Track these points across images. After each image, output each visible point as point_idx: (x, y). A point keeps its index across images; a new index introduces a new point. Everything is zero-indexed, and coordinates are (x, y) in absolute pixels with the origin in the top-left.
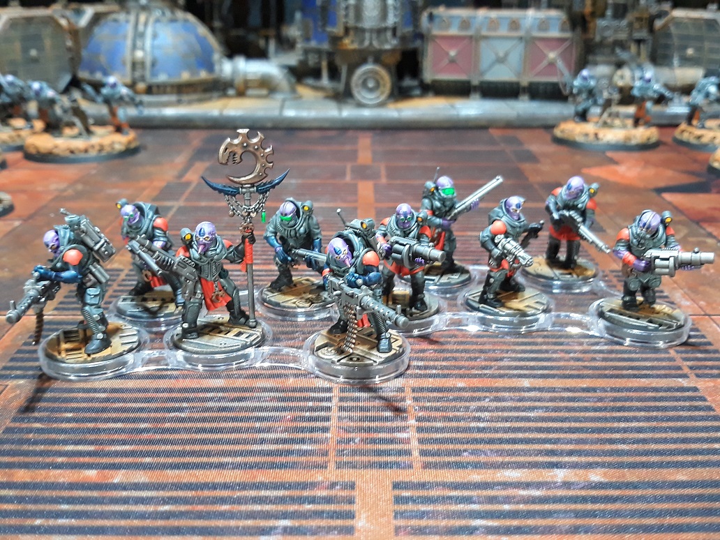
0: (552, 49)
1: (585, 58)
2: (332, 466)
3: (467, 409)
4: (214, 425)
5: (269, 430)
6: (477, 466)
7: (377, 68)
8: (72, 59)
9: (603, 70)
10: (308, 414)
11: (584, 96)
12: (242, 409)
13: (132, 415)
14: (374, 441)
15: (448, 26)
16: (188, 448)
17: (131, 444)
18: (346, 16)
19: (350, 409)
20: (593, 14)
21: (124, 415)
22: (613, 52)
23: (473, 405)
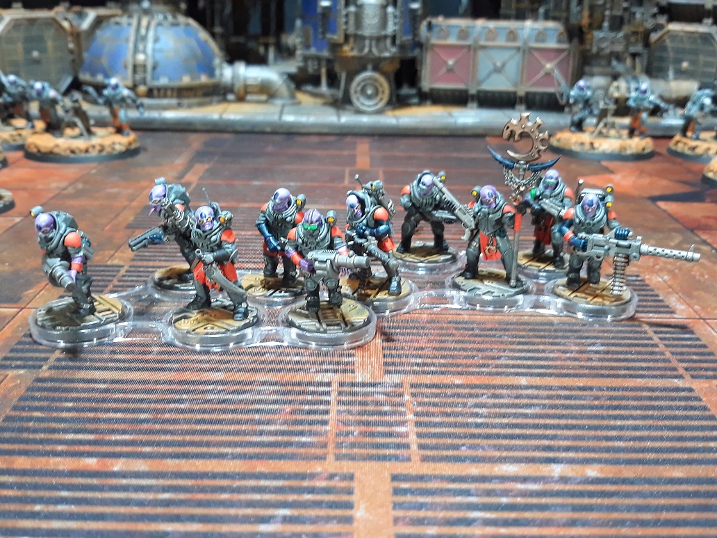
0: (549, 60)
1: (582, 69)
2: (331, 458)
3: (465, 405)
4: (214, 416)
5: (268, 422)
6: (475, 460)
7: (377, 75)
8: (73, 61)
9: (599, 81)
10: (307, 407)
11: (580, 106)
12: (241, 402)
13: (132, 406)
14: (372, 434)
15: (446, 36)
16: (188, 438)
17: (131, 434)
18: (346, 23)
19: (350, 403)
20: (591, 26)
21: (125, 405)
22: (609, 63)
23: (471, 401)
